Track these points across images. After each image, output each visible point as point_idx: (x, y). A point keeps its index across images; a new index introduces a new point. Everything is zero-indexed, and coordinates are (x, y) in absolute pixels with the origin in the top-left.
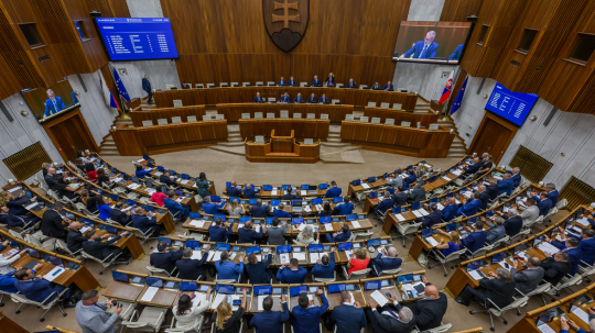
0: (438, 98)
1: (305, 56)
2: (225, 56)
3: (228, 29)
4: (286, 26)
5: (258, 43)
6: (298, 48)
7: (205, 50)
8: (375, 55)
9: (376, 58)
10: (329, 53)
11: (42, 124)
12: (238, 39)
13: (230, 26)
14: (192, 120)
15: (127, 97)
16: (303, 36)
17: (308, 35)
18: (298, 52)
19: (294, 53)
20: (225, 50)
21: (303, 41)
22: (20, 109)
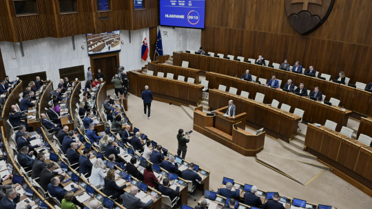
1: (324, 42)
2: (242, 32)
3: (249, 8)
4: (305, 8)
5: (275, 23)
6: (317, 32)
7: (227, 25)
11: (89, 55)
12: (257, 17)
13: (252, 6)
14: (191, 81)
15: (161, 52)
16: (324, 20)
19: (311, 36)
20: (243, 26)
21: (324, 25)
22: (82, 44)
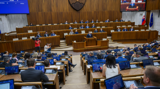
0: (141, 24)
1: (85, 12)
4: (78, 0)
5: (66, 8)
6: (82, 9)
7: (42, 10)
8: (114, 10)
9: (114, 11)
10: (95, 10)
12: (57, 6)
16: (84, 5)
17: (86, 4)
18: (82, 11)
19: (80, 11)
20: (51, 10)
21: (84, 6)
